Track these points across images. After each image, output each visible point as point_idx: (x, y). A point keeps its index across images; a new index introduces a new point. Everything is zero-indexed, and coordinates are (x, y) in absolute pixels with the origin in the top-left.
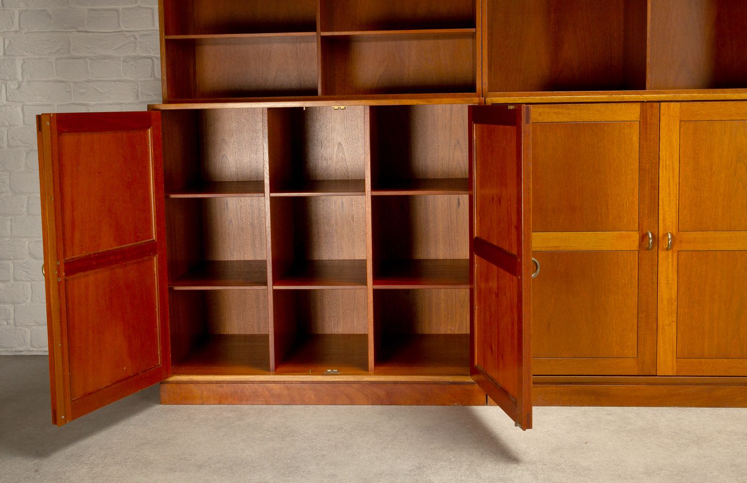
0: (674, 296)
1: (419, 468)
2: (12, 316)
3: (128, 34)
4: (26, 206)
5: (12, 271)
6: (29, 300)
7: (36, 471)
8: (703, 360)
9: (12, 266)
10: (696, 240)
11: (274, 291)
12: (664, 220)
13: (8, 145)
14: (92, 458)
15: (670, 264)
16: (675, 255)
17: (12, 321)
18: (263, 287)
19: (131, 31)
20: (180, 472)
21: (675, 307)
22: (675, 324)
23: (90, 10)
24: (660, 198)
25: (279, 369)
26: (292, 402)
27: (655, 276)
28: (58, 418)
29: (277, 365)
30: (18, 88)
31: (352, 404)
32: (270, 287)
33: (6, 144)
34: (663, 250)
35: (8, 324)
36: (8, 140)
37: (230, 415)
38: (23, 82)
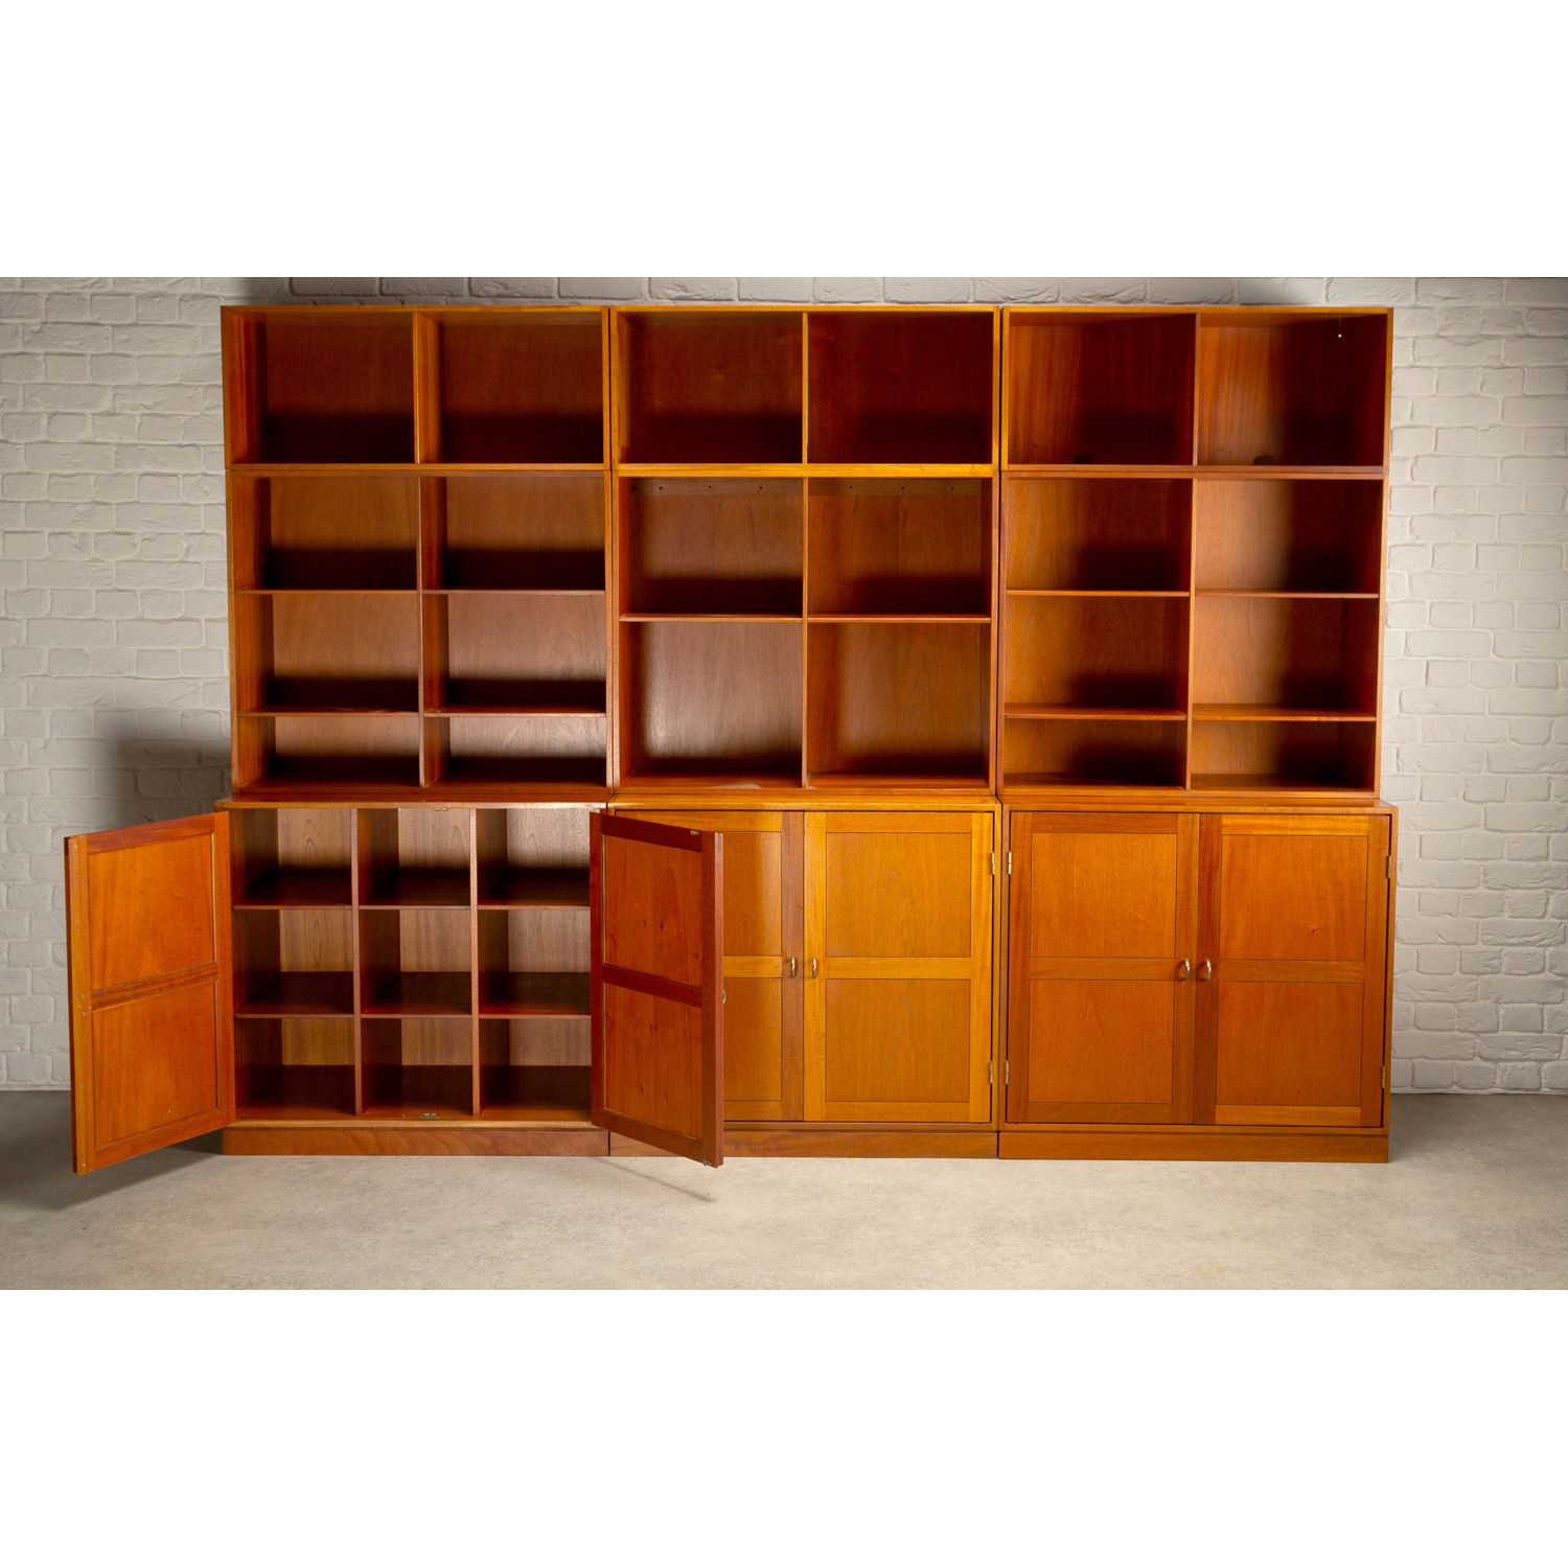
0: (823, 1031)
1: (503, 1224)
2: (28, 1038)
3: (189, 682)
4: (50, 897)
5: (29, 980)
6: (51, 1019)
7: (85, 1229)
8: (855, 1104)
9: (30, 974)
10: (846, 967)
11: (363, 1020)
12: (810, 943)
13: (29, 819)
14: (146, 1215)
15: (818, 993)
16: (823, 983)
17: (28, 1047)
18: (349, 1016)
19: (193, 678)
20: (245, 1228)
21: (823, 1043)
22: (823, 1062)
23: (140, 651)
24: (806, 919)
25: (368, 1112)
26: (382, 1151)
27: (800, 1008)
28: (78, 1166)
29: (366, 1106)
30: (44, 748)
31: (451, 1154)
32: (358, 1016)
33: (27, 817)
34: (809, 978)
35: (22, 1050)
36: (29, 814)
37: (305, 1167)
38: (51, 739)
